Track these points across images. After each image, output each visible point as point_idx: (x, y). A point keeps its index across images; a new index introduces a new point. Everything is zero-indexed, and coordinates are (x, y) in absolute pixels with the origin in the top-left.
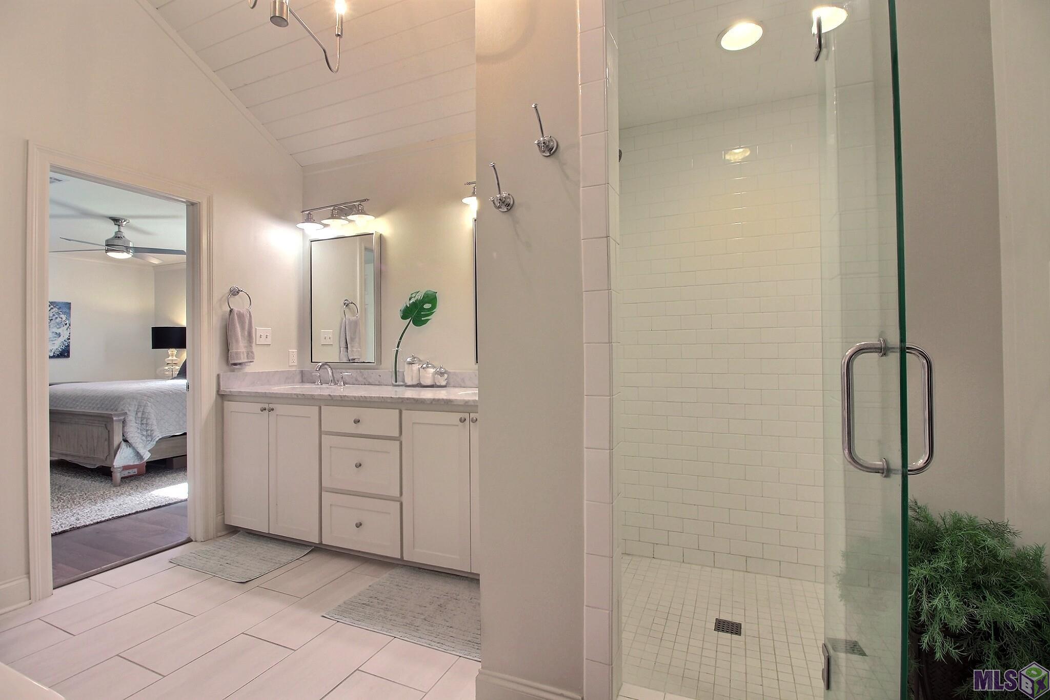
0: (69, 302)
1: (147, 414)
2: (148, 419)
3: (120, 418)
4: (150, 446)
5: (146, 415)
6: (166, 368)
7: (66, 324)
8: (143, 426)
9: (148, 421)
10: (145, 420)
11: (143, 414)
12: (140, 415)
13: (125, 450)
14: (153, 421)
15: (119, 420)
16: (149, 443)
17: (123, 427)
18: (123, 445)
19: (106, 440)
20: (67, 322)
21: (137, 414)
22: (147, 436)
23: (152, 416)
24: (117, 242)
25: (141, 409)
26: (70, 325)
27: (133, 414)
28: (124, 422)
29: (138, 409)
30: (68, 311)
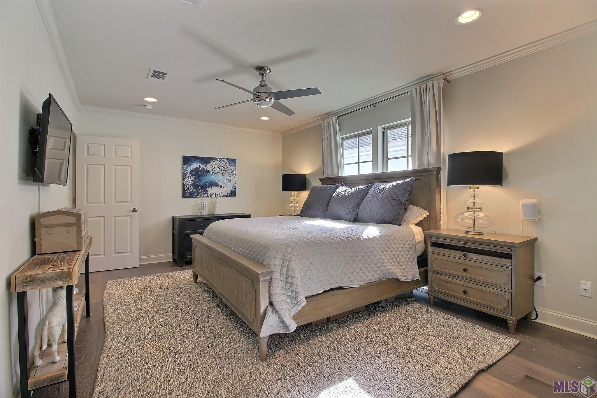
0: (235, 158)
1: (291, 271)
2: (293, 277)
3: (266, 278)
4: (294, 311)
5: (290, 273)
6: (291, 205)
7: (234, 174)
8: (287, 285)
9: (294, 280)
10: (290, 278)
11: (287, 270)
12: (285, 270)
13: (271, 317)
14: (297, 281)
15: (266, 280)
16: (294, 306)
17: (270, 287)
18: (270, 311)
19: (253, 299)
20: (234, 172)
21: (281, 269)
22: (292, 298)
23: (297, 274)
24: (262, 89)
25: (286, 265)
26: (236, 175)
27: (279, 270)
28: (270, 282)
29: (283, 263)
30: (234, 164)
